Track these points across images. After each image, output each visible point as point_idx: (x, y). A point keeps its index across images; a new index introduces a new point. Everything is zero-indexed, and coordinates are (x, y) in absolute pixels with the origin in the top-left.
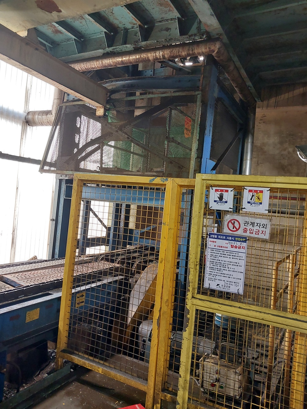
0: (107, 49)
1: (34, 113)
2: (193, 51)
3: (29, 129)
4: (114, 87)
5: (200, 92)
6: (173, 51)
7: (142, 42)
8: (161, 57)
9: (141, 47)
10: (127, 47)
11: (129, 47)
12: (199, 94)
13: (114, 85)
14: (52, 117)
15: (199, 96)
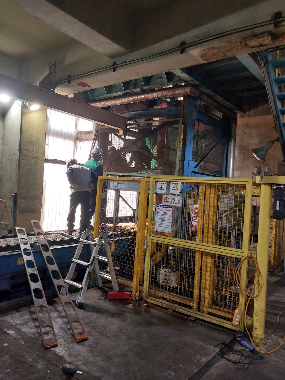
0: (124, 91)
1: (81, 132)
2: (175, 92)
3: (78, 143)
4: (130, 116)
5: (181, 118)
6: (163, 93)
7: (145, 87)
8: (156, 96)
9: (145, 90)
10: (136, 90)
11: (138, 90)
12: (180, 120)
13: (130, 114)
14: (93, 136)
15: (181, 121)
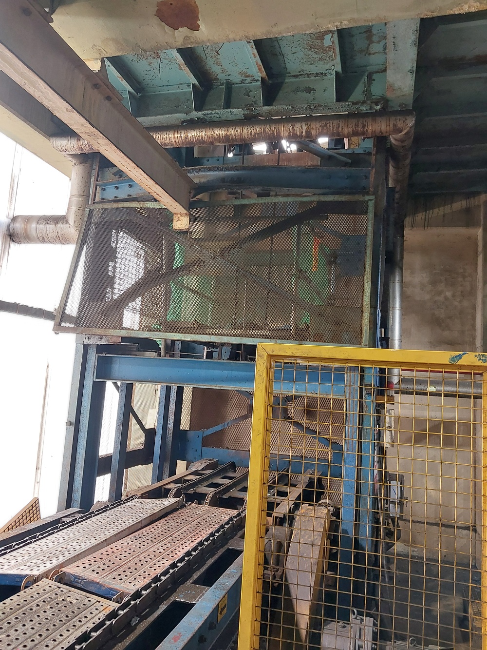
0: (194, 113)
1: (28, 219)
4: (203, 180)
5: (372, 197)
7: (263, 106)
10: (232, 113)
12: (371, 200)
15: (371, 204)
